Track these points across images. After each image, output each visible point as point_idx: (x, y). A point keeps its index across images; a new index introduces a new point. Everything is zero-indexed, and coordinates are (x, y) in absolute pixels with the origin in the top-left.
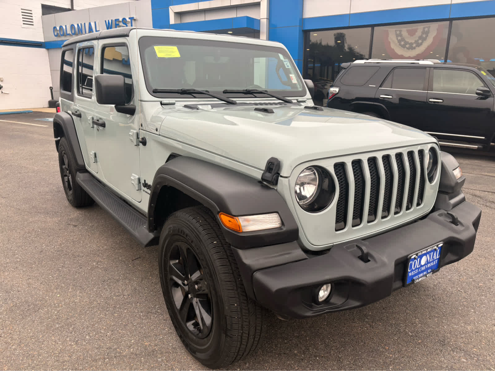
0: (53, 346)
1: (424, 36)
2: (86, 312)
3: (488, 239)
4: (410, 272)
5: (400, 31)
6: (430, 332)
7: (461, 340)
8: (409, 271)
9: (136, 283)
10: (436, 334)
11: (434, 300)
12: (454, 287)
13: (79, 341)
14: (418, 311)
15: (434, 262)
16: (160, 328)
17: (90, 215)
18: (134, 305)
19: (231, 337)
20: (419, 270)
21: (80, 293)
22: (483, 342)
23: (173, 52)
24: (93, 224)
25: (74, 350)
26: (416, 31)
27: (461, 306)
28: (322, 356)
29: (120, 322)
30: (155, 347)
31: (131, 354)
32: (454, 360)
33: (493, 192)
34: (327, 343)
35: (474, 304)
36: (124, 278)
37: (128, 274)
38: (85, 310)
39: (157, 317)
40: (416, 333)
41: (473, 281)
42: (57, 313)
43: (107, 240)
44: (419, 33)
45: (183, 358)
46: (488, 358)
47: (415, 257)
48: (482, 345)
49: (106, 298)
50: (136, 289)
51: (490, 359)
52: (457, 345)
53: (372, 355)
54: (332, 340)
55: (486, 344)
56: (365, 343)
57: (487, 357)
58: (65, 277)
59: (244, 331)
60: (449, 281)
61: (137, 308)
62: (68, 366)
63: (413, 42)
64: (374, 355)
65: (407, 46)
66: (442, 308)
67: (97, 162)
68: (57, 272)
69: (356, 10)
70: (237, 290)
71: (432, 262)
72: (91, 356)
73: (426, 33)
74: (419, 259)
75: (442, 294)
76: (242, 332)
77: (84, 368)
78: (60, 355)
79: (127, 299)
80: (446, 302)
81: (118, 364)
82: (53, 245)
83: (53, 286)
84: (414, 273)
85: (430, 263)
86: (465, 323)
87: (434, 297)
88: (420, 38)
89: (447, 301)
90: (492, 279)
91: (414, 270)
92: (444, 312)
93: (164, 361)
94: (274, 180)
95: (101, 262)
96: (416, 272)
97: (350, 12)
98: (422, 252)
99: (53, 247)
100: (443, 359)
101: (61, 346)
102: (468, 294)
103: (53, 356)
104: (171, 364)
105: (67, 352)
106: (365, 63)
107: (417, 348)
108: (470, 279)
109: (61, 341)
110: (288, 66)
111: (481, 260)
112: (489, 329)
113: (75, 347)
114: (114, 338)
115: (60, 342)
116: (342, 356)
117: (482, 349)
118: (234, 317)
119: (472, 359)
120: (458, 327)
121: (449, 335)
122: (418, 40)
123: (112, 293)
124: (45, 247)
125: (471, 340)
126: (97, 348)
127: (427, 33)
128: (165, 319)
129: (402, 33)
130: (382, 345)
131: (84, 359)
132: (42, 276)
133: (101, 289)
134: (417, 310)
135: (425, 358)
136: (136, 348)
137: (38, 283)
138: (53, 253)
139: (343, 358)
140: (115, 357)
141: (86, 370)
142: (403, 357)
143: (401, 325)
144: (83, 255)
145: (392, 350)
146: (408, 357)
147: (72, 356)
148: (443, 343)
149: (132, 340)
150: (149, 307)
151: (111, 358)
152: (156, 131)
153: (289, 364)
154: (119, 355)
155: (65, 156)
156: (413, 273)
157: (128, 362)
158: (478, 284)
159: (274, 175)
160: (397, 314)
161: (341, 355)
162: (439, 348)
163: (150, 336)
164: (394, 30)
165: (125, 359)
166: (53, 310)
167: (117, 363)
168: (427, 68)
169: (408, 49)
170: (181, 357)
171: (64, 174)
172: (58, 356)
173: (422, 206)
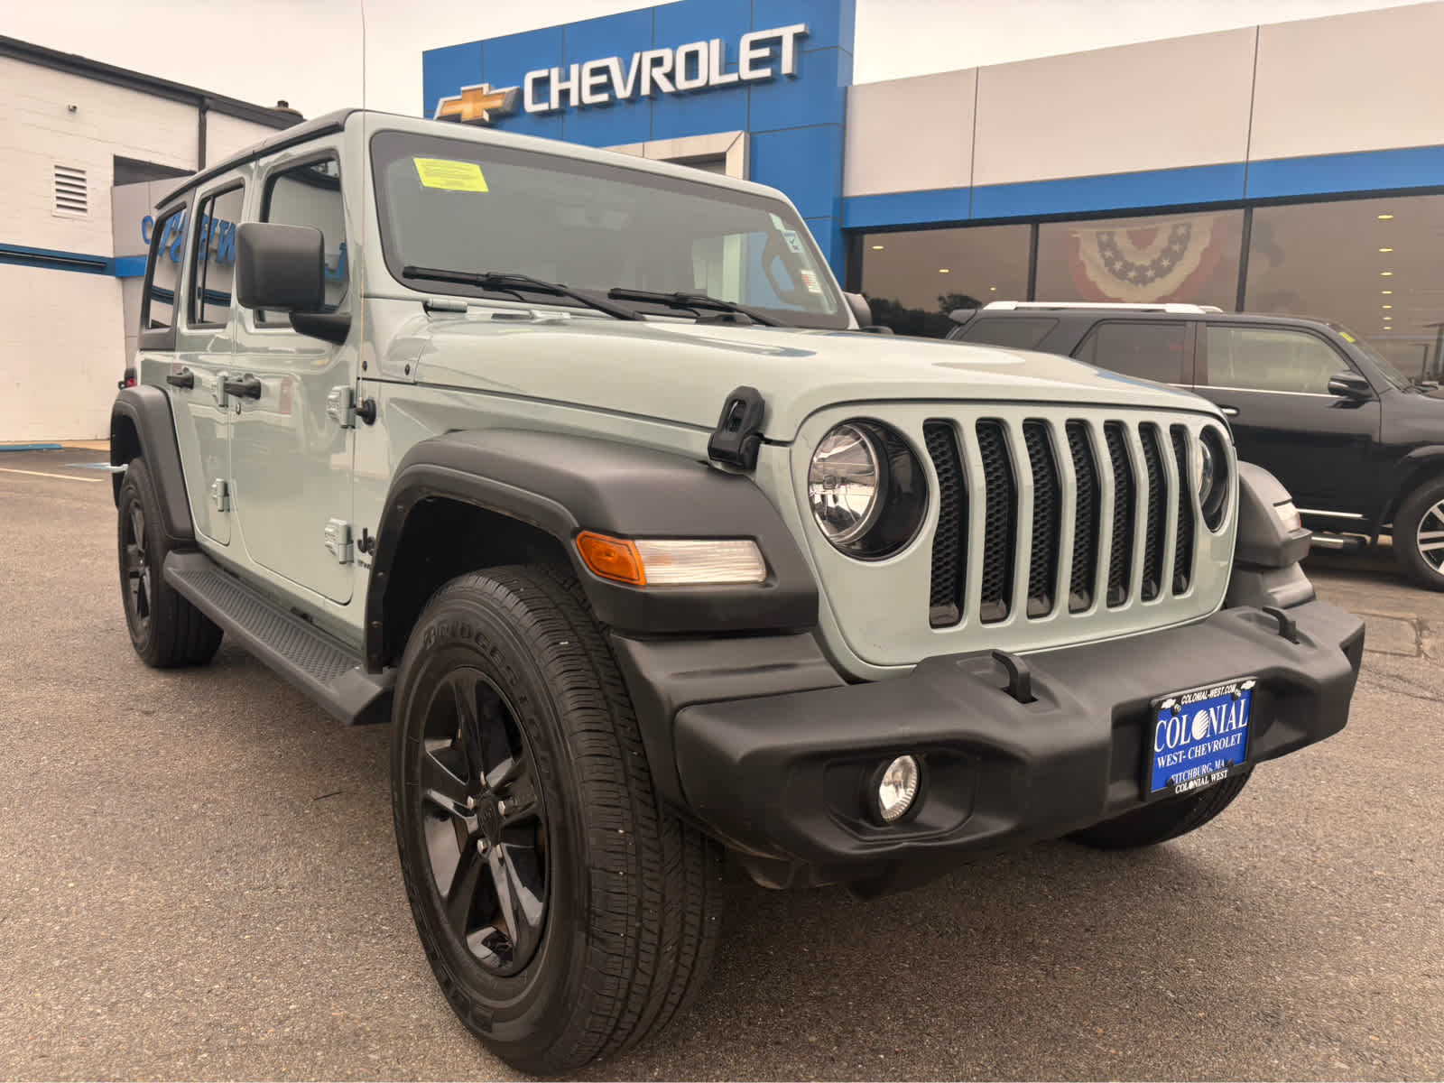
0: (35, 1016)
1: (1176, 248)
2: (152, 929)
3: (1393, 763)
4: (1159, 755)
5: (1111, 234)
6: (1231, 992)
7: (1329, 1013)
8: (1156, 749)
9: (320, 855)
10: (1250, 995)
11: (1239, 911)
12: (1299, 878)
13: (121, 1005)
14: (1192, 936)
15: (1233, 740)
16: (386, 972)
17: (198, 688)
18: (307, 912)
19: (603, 941)
20: (1186, 754)
21: (138, 879)
22: (1399, 1019)
23: (467, 177)
24: (204, 710)
25: (101, 1027)
26: (1153, 234)
27: (1323, 925)
28: (897, 1050)
29: (258, 958)
30: (365, 1024)
31: (284, 1042)
32: (1311, 1065)
33: (1395, 654)
34: (911, 1017)
35: (1362, 921)
36: (284, 843)
37: (298, 832)
38: (151, 924)
39: (377, 944)
40: (1188, 994)
41: (1354, 863)
42: (61, 930)
43: (242, 748)
44: (1161, 241)
45: (449, 1052)
46: (1416, 1060)
47: (1172, 707)
48: (1396, 1027)
49: (222, 893)
50: (320, 871)
51: (1424, 1063)
52: (1315, 1025)
53: (1055, 1049)
54: (927, 1007)
55: (1405, 1024)
56: (1030, 1018)
57: (1414, 1058)
58: (98, 839)
59: (645, 922)
60: (1282, 864)
61: (316, 919)
62: (76, 1071)
63: (1147, 263)
64: (1059, 1049)
65: (1132, 274)
66: (1266, 932)
67: (229, 510)
68: (76, 826)
69: (988, 177)
70: (626, 784)
71: (1224, 735)
72: (153, 1045)
73: (1181, 241)
74: (1184, 717)
75: (1262, 896)
76: (638, 925)
77: (128, 1076)
78: (53, 1041)
79: (287, 896)
80: (1276, 916)
81: (238, 1067)
82: (71, 759)
83: (58, 861)
84: (1172, 759)
85: (1219, 737)
86: (1339, 971)
87: (1238, 903)
88: (1166, 253)
89: (1280, 914)
90: (1411, 861)
91: (1172, 751)
92: (1273, 939)
93: (388, 1060)
94: (747, 449)
95: (215, 801)
96: (1178, 757)
97: (972, 182)
98: (1193, 694)
99: (73, 763)
100: (1276, 1062)
101: (59, 1017)
102: (1342, 896)
103: (32, 1042)
104: (410, 1068)
105: (77, 1033)
106: (1016, 309)
107: (1192, 1033)
108: (1347, 858)
109: (62, 1002)
110: (796, 248)
111: (1375, 813)
112: (1413, 984)
113: (104, 1020)
114: (233, 997)
115: (60, 1007)
116: (958, 1052)
117: (1396, 1037)
118: (614, 869)
119: (1368, 1063)
120: (1317, 978)
121: (1290, 1000)
122: (1160, 260)
123: (241, 880)
124: (46, 762)
125: (1361, 1012)
126: (176, 1024)
127: (1184, 241)
128: (403, 949)
129: (1116, 239)
130: (1085, 1023)
131: (128, 1053)
132: (27, 835)
133: (207, 871)
134: (1190, 934)
135: (1221, 1060)
136: (300, 1026)
137: (13, 852)
138: (71, 778)
139: (963, 1056)
140: (232, 1047)
141: (134, 1080)
142: (1149, 1056)
143: (1143, 972)
144: (161, 784)
145: (1115, 1036)
146: (1165, 1056)
147: (93, 1043)
148: (1273, 1019)
149: (291, 1004)
150: (356, 919)
151: (216, 1051)
152: (404, 374)
153: (790, 1071)
154: (244, 1042)
155: (138, 513)
156: (1169, 760)
157: (272, 1062)
158: (1371, 872)
159: (744, 438)
160: (1128, 942)
161: (956, 1049)
162: (1261, 1034)
163: (350, 994)
164: (1094, 231)
165: (263, 1054)
166: (50, 922)
167: (237, 1064)
168: (1189, 324)
169: (1135, 281)
170: (443, 1049)
171: (132, 569)
172: (49, 1044)
173: (1188, 594)
